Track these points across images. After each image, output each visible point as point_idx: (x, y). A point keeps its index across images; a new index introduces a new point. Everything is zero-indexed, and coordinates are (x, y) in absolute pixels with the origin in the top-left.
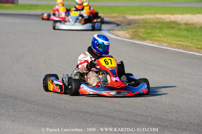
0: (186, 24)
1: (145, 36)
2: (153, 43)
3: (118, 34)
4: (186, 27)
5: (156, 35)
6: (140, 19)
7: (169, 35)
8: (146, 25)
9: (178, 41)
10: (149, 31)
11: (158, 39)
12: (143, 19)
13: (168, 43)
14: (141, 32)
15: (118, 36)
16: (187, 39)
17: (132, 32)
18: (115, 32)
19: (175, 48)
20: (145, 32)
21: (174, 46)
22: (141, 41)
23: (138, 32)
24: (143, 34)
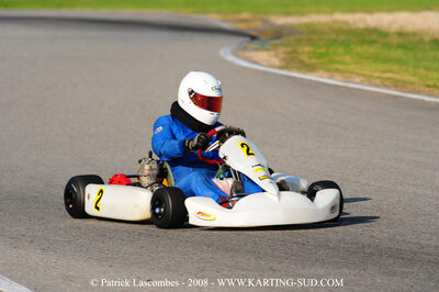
0: (401, 34)
1: (315, 60)
2: (331, 77)
3: (255, 59)
4: (401, 40)
5: (337, 58)
6: (300, 25)
7: (366, 58)
8: (315, 37)
9: (384, 72)
10: (322, 51)
11: (342, 67)
12: (307, 25)
13: (364, 75)
14: (304, 53)
15: (255, 62)
16: (403, 68)
18: (248, 54)
20: (314, 53)
21: (378, 81)
22: (305, 73)
23: (298, 53)
24: (310, 58)
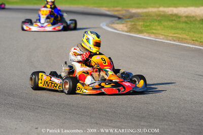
0: (187, 17)
1: (143, 28)
2: (149, 36)
3: (116, 28)
4: (186, 19)
5: (154, 28)
6: (142, 13)
7: (167, 27)
8: (146, 18)
9: (175, 34)
10: (148, 24)
11: (154, 31)
12: (146, 12)
13: (165, 35)
14: (139, 25)
15: (115, 29)
16: (183, 32)
17: (131, 25)
18: (113, 25)
19: (170, 41)
20: (144, 25)
21: (170, 38)
22: (137, 34)
23: (137, 25)
24: (141, 27)
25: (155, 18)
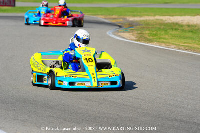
0: (189, 26)
1: (151, 38)
4: (189, 29)
5: (162, 37)
7: (176, 37)
8: (150, 27)
9: (185, 43)
10: (155, 33)
11: (165, 41)
12: (144, 21)
14: (146, 34)
15: (124, 38)
16: (194, 41)
17: (137, 34)
19: (183, 50)
20: (151, 34)
21: (183, 48)
22: (148, 43)
23: (144, 34)
24: (149, 36)
25: (158, 27)
